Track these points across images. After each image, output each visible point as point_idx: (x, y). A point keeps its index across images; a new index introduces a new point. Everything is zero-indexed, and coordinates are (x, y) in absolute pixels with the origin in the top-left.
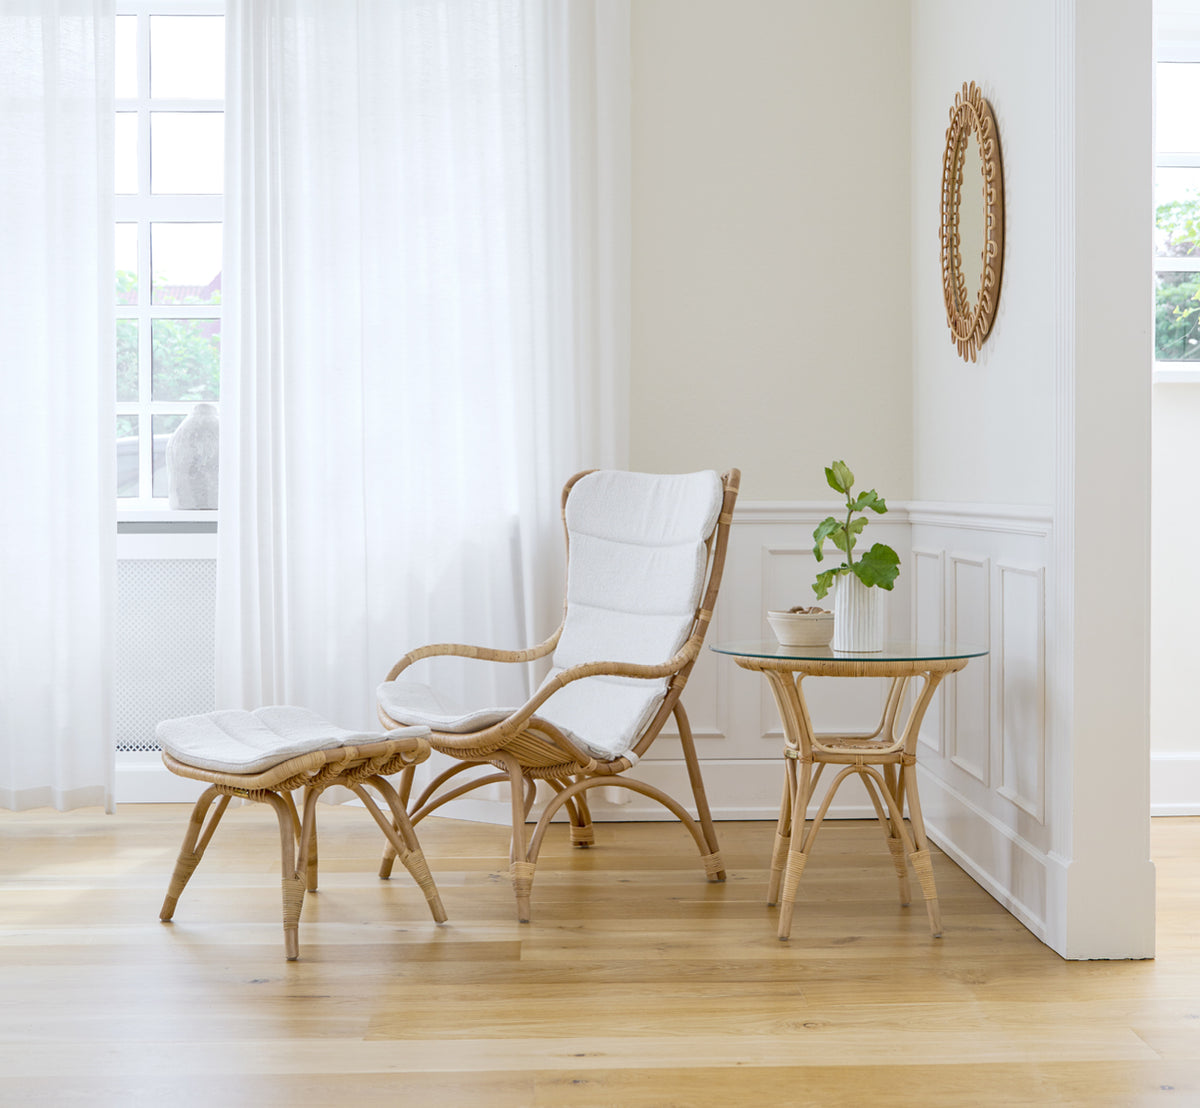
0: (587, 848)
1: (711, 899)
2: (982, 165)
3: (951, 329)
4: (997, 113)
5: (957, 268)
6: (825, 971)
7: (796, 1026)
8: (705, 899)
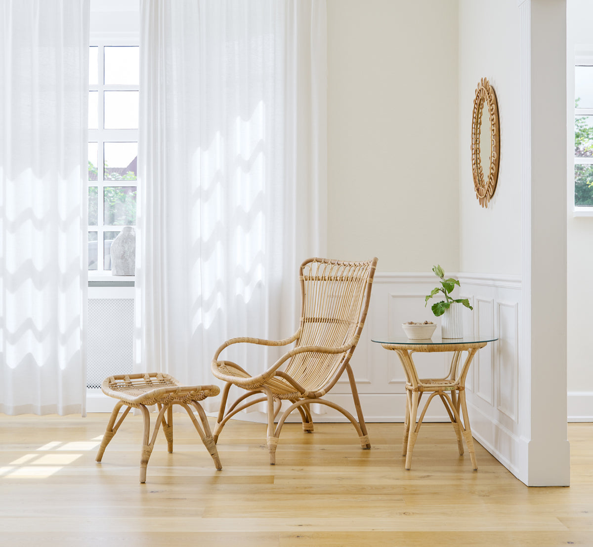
0: (311, 433)
1: (363, 458)
2: (490, 116)
3: (476, 192)
4: (496, 92)
5: (479, 164)
6: (414, 490)
7: (400, 514)
8: (360, 458)
